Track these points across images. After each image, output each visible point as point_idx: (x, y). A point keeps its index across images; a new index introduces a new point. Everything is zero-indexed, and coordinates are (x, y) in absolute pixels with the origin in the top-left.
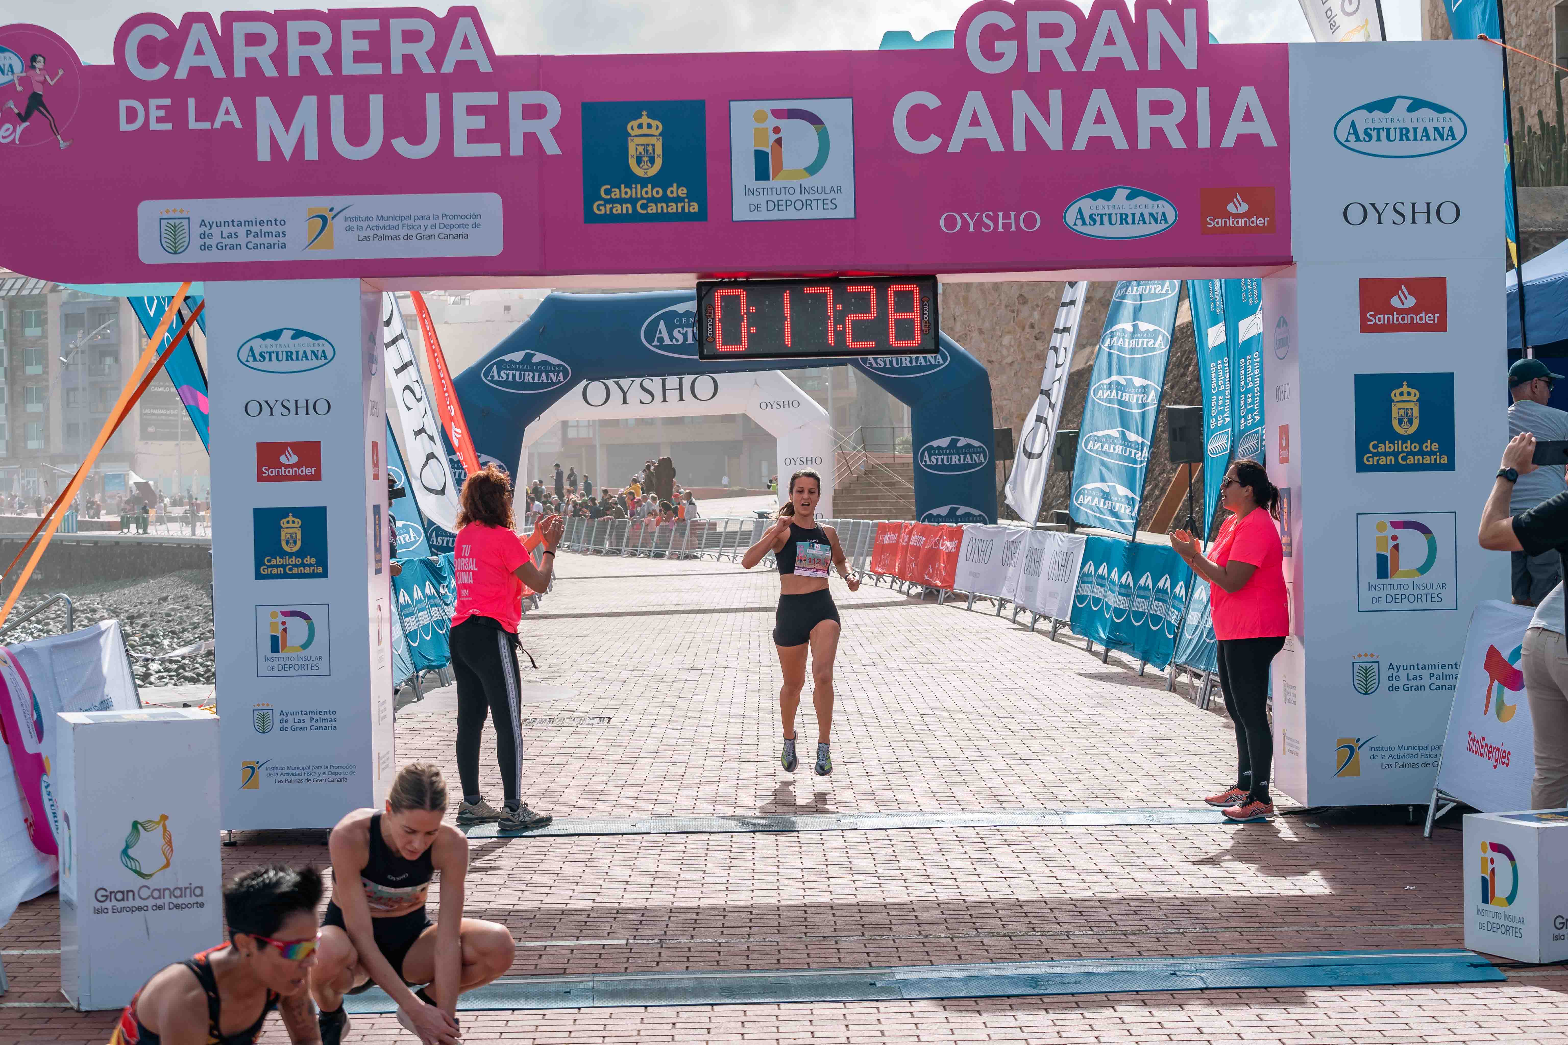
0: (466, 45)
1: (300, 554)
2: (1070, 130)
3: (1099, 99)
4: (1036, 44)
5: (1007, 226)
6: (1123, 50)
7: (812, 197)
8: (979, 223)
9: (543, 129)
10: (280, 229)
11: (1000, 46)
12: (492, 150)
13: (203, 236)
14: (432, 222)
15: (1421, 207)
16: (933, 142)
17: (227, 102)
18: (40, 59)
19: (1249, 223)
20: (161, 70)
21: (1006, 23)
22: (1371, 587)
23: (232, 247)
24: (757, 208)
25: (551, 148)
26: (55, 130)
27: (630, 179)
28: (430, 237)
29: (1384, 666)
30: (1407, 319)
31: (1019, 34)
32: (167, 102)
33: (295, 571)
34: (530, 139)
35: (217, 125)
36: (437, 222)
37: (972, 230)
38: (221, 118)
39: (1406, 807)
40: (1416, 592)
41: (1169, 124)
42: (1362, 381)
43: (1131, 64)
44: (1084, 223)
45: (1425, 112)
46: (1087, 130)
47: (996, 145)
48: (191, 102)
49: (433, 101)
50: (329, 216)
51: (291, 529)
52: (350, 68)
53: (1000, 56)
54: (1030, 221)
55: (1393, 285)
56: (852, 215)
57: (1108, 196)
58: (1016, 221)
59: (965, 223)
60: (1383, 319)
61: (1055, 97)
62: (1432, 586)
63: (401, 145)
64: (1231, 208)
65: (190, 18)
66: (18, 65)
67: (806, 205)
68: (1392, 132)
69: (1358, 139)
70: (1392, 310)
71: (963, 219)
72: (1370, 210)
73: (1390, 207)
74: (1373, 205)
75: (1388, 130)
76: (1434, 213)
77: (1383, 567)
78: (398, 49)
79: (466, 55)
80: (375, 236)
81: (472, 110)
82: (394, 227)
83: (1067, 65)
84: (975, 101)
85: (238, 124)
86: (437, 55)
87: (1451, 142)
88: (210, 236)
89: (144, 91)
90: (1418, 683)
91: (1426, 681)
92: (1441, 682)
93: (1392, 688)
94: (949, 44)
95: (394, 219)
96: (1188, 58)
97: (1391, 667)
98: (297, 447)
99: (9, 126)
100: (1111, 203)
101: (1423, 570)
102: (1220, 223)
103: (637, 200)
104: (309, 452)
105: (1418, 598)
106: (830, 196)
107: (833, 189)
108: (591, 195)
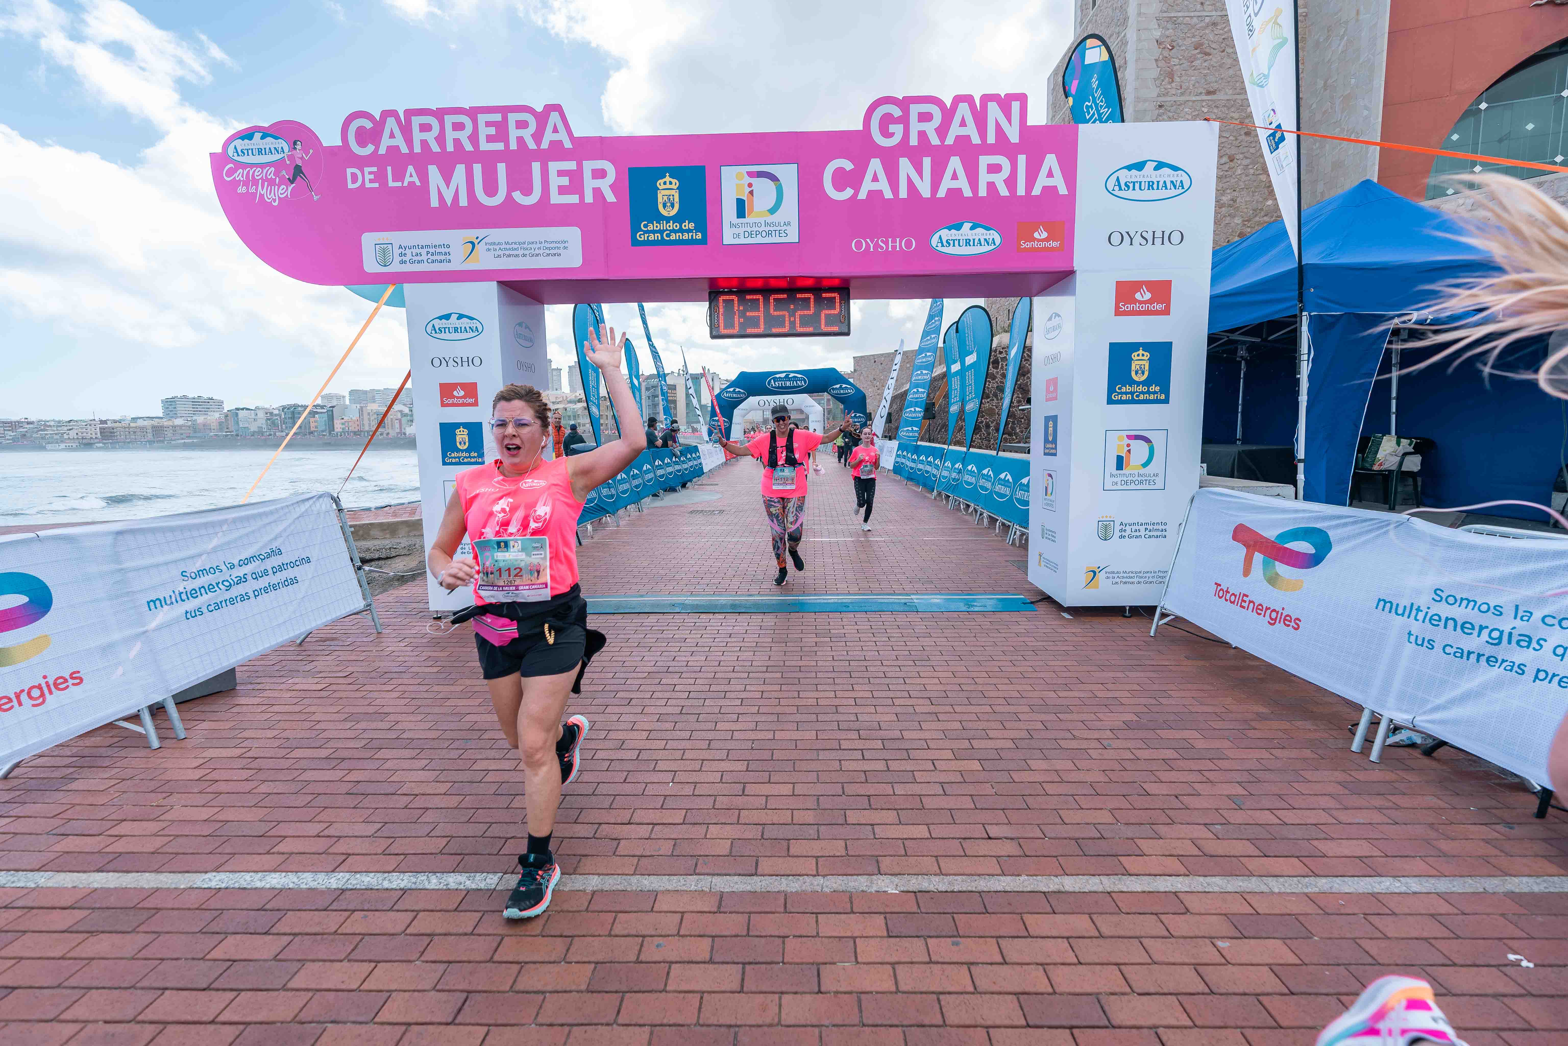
0: (555, 130)
1: (468, 451)
2: (935, 184)
3: (955, 163)
4: (915, 127)
5: (894, 247)
6: (971, 130)
7: (772, 229)
8: (877, 246)
9: (605, 185)
10: (447, 250)
11: (892, 128)
12: (574, 199)
13: (401, 255)
14: (538, 245)
15: (1158, 234)
16: (849, 193)
17: (411, 169)
18: (299, 143)
19: (1047, 245)
20: (370, 148)
21: (897, 112)
22: (1112, 475)
23: (419, 262)
24: (738, 236)
25: (610, 197)
26: (310, 188)
27: (660, 218)
28: (537, 255)
29: (1117, 523)
30: (1145, 307)
31: (904, 120)
32: (375, 169)
33: (466, 460)
34: (597, 192)
35: (406, 184)
36: (542, 245)
37: (872, 250)
38: (407, 179)
39: (1124, 607)
40: (1140, 479)
41: (998, 179)
42: (1113, 347)
43: (976, 140)
44: (943, 246)
45: (1166, 171)
46: (947, 184)
47: (888, 194)
48: (389, 169)
49: (536, 167)
50: (476, 242)
51: (462, 436)
52: (484, 146)
53: (892, 135)
54: (909, 244)
55: (1137, 286)
56: (797, 241)
57: (958, 228)
58: (900, 244)
59: (867, 245)
60: (1130, 307)
61: (927, 162)
62: (1150, 475)
63: (517, 196)
64: (1036, 235)
65: (386, 114)
66: (286, 149)
67: (769, 234)
68: (1143, 184)
69: (1120, 189)
70: (1135, 301)
71: (866, 242)
72: (1126, 236)
73: (1139, 234)
74: (1128, 233)
75: (1140, 182)
76: (1166, 238)
77: (1120, 463)
78: (514, 133)
79: (555, 137)
80: (504, 255)
81: (561, 173)
82: (515, 249)
83: (935, 140)
84: (875, 165)
85: (418, 183)
86: (538, 136)
87: (1181, 191)
88: (405, 255)
89: (361, 162)
90: (1138, 534)
91: (1143, 533)
92: (1151, 534)
93: (1121, 537)
94: (860, 127)
95: (515, 243)
96: (1013, 135)
97: (1122, 524)
98: (463, 386)
99: (283, 187)
100: (960, 232)
101: (1145, 465)
102: (1029, 245)
103: (664, 231)
104: (471, 390)
105: (1141, 482)
106: (783, 228)
107: (785, 224)
108: (636, 228)
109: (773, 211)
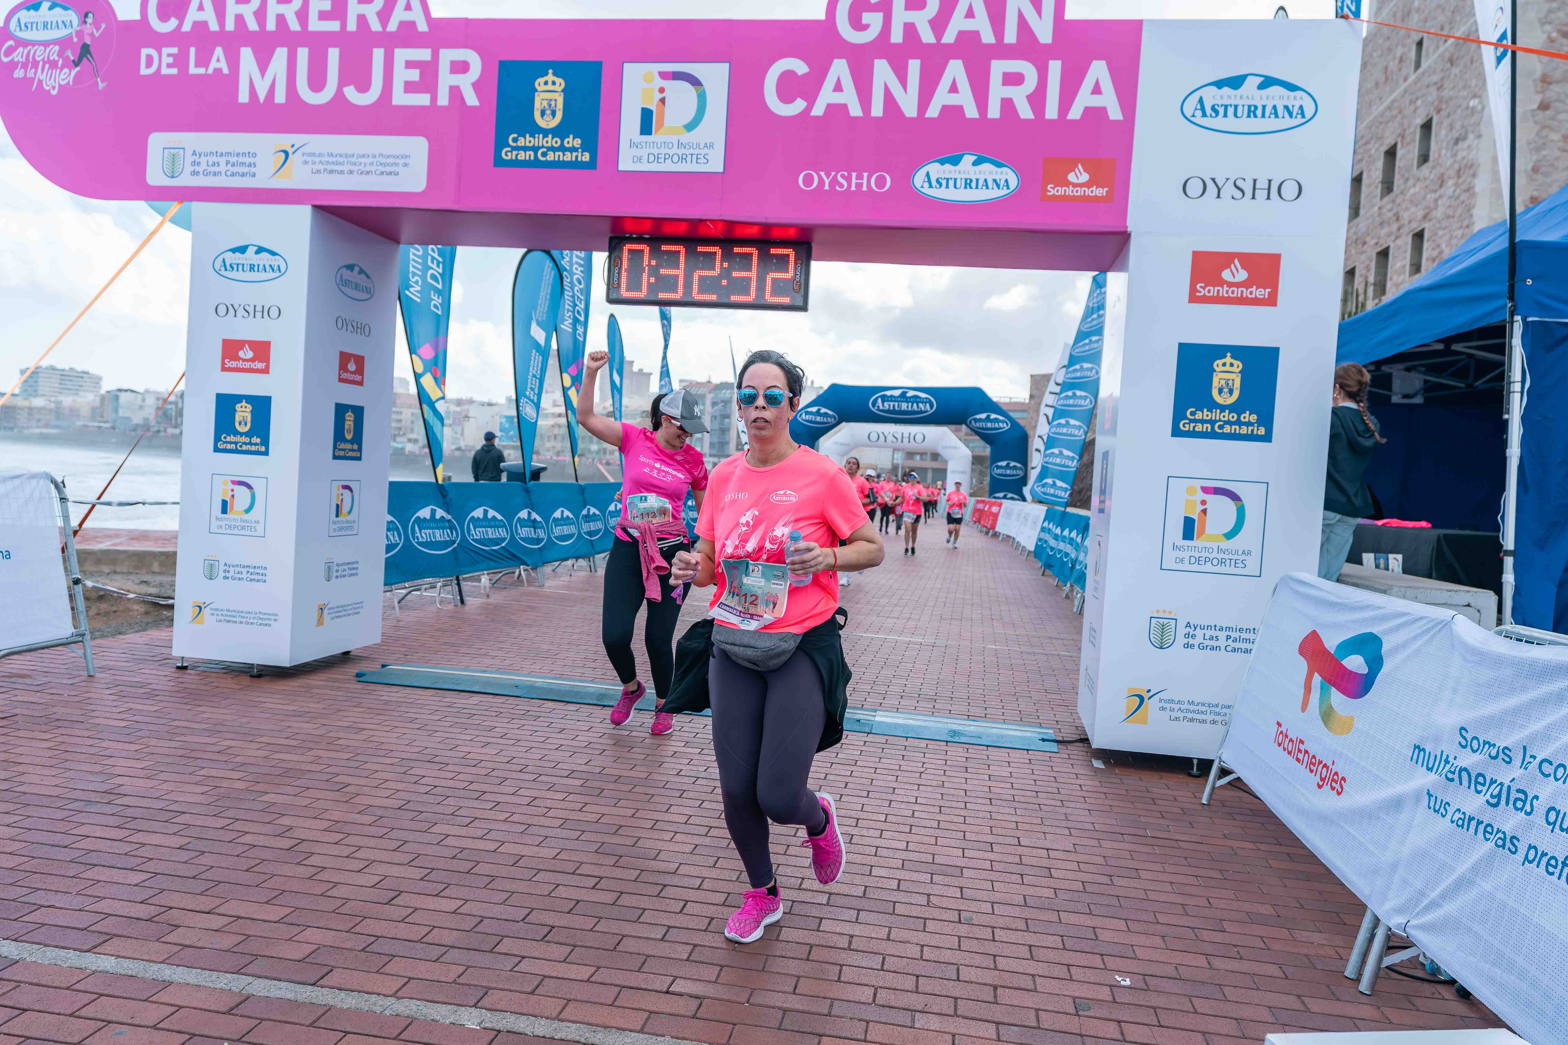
0: (409, 8)
1: (248, 434)
2: (925, 98)
3: (955, 69)
4: (900, 17)
5: (859, 185)
6: (981, 24)
7: (687, 152)
8: (834, 182)
9: (466, 83)
10: (252, 160)
11: (867, 18)
12: (422, 99)
13: (194, 163)
14: (371, 160)
15: (1262, 184)
16: (799, 105)
17: (219, 52)
18: (90, 15)
19: (1088, 192)
20: (172, 24)
22: (1175, 547)
23: (215, 174)
24: (640, 159)
25: (471, 99)
26: (96, 73)
27: (535, 130)
28: (368, 173)
29: (1181, 625)
30: (1237, 292)
31: (885, 7)
32: (175, 50)
33: (244, 447)
34: (455, 92)
35: (210, 71)
36: (375, 160)
37: (827, 187)
38: (213, 65)
39: (1189, 760)
40: (1220, 556)
41: (1019, 95)
42: (1185, 350)
43: (988, 37)
44: (931, 186)
45: (1276, 90)
46: (941, 98)
47: (856, 111)
48: (192, 50)
49: (378, 54)
50: (290, 151)
51: (243, 412)
52: (315, 25)
53: (865, 27)
54: (881, 182)
55: (1226, 259)
56: (721, 170)
57: (956, 161)
58: (868, 182)
59: (821, 182)
60: (1213, 291)
61: (914, 67)
62: (1237, 552)
63: (351, 93)
64: (1072, 177)
66: (75, 22)
67: (682, 158)
68: (1240, 109)
69: (1204, 115)
70: (1222, 282)
71: (820, 177)
72: (1210, 185)
73: (1230, 183)
74: (1213, 180)
76: (1274, 189)
77: (1189, 529)
78: (354, 10)
79: (407, 17)
80: (325, 170)
81: (409, 65)
82: (340, 163)
83: (927, 36)
84: (840, 68)
85: (226, 71)
86: (384, 15)
87: (1300, 120)
88: (199, 164)
89: (159, 41)
90: (1214, 643)
91: (1222, 643)
92: (1237, 645)
93: (1187, 646)
94: (821, 15)
95: (341, 156)
96: (1044, 32)
97: (1188, 625)
98: (254, 345)
99: (66, 70)
100: (958, 168)
101: (1230, 535)
102: (1060, 191)
103: (539, 148)
104: (262, 350)
105: (1222, 562)
106: (703, 152)
107: (706, 146)
108: (502, 142)
109: (690, 127)
